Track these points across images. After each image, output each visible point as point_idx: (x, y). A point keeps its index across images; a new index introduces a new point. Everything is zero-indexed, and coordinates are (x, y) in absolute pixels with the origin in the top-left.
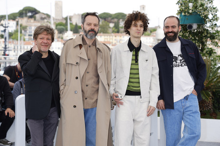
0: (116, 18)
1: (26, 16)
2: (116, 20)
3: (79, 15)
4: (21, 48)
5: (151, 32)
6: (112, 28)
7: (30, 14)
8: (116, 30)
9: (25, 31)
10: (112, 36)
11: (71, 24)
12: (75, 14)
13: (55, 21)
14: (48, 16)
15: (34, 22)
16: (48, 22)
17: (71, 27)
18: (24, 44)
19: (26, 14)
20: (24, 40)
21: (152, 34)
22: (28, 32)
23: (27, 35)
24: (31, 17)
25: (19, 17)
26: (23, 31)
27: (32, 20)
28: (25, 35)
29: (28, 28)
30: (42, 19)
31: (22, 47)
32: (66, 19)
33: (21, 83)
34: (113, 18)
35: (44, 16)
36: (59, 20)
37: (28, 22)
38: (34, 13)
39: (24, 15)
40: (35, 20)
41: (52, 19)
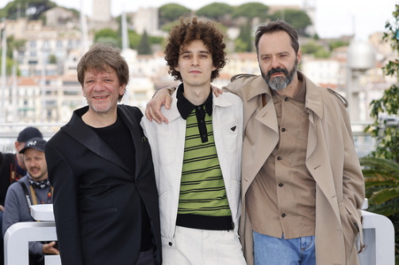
0: (244, 15)
1: (23, 15)
2: (242, 21)
3: (150, 9)
4: (10, 95)
5: (331, 48)
6: (236, 40)
7: (32, 11)
8: (244, 46)
9: (22, 52)
10: (235, 60)
11: (131, 32)
12: (141, 9)
13: (92, 26)
14: (76, 14)
15: (42, 30)
16: (74, 28)
17: (130, 39)
18: (19, 85)
19: (23, 10)
20: (18, 74)
21: (333, 53)
22: (27, 53)
23: (26, 60)
24: (35, 17)
25: (7, 18)
26: (15, 53)
27: (37, 26)
28: (20, 62)
29: (28, 45)
30: (62, 21)
31: (14, 92)
32: (119, 20)
33: (23, 185)
34: (236, 17)
35: (65, 15)
36: (101, 23)
37: (26, 29)
38: (42, 8)
39: (19, 13)
40: (44, 24)
41: (83, 20)
